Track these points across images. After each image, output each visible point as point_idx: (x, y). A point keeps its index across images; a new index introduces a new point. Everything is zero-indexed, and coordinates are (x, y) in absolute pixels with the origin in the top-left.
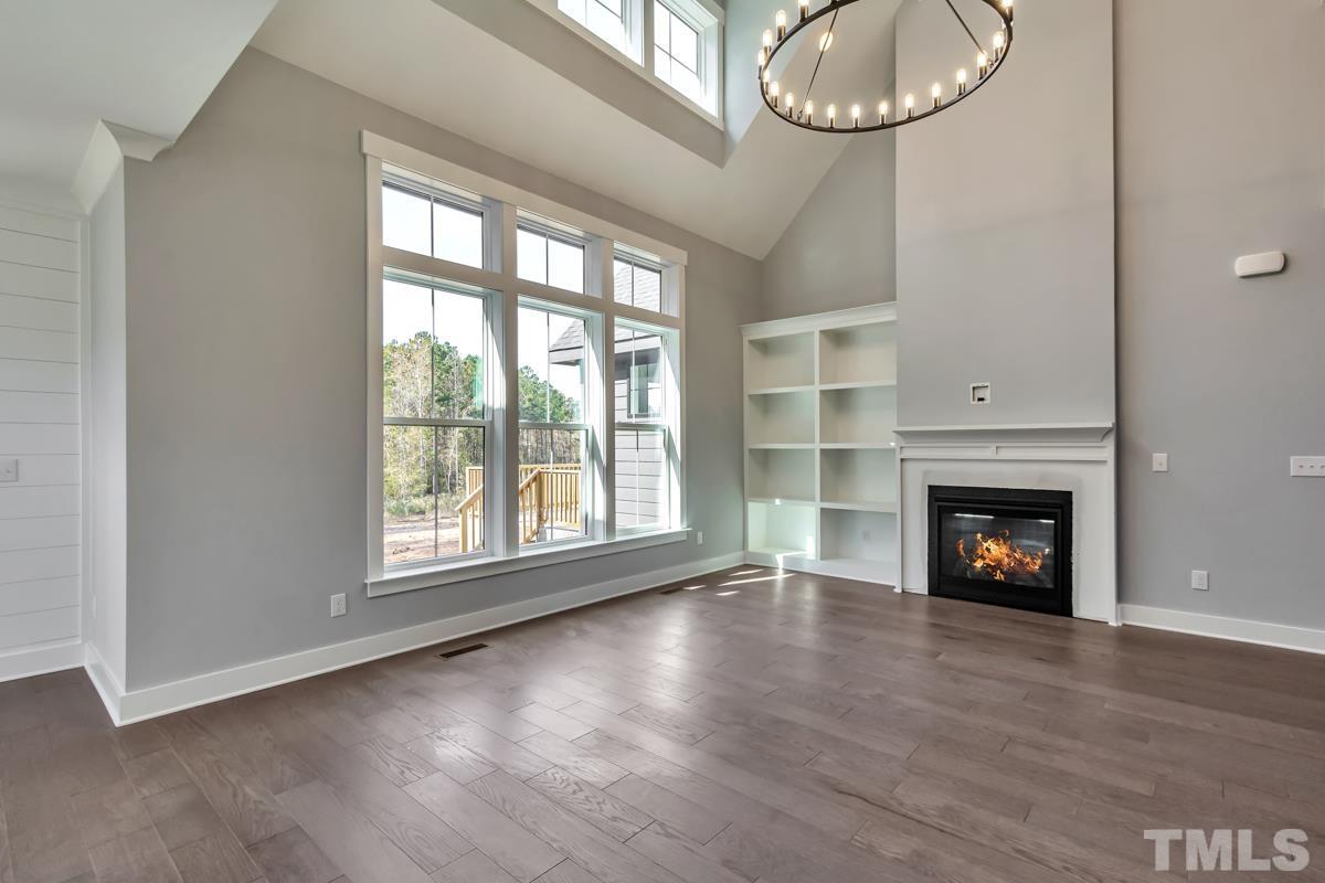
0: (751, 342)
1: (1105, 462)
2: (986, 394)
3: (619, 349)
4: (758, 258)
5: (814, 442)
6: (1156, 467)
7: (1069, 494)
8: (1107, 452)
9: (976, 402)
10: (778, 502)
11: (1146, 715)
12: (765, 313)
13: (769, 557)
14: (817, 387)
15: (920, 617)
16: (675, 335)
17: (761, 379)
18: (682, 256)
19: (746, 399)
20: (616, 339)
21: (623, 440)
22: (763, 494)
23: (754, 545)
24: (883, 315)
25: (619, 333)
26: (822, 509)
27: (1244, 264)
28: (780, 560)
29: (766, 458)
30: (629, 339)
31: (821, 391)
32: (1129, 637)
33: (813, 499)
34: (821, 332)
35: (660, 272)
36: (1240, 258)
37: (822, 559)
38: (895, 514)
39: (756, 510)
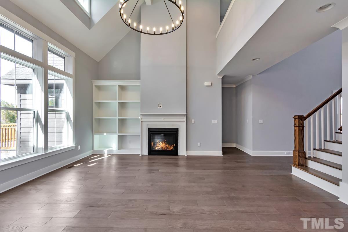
0: (95, 86)
1: (184, 121)
2: (161, 105)
3: (50, 82)
4: (98, 61)
5: (116, 117)
6: (192, 122)
7: (178, 128)
8: (185, 120)
9: (159, 107)
10: (105, 134)
11: (202, 174)
12: (99, 78)
13: (102, 151)
14: (117, 101)
15: (146, 161)
16: (71, 80)
17: (98, 97)
18: (74, 54)
19: (94, 104)
20: (48, 78)
21: (51, 115)
22: (100, 132)
23: (96, 148)
24: (137, 83)
25: (49, 77)
26: (119, 135)
27: (206, 83)
28: (106, 152)
29: (99, 121)
30: (53, 79)
31: (118, 102)
32: (189, 158)
33: (116, 133)
34: (119, 86)
35: (64, 58)
36: (205, 82)
37: (118, 149)
38: (140, 136)
39: (97, 137)
